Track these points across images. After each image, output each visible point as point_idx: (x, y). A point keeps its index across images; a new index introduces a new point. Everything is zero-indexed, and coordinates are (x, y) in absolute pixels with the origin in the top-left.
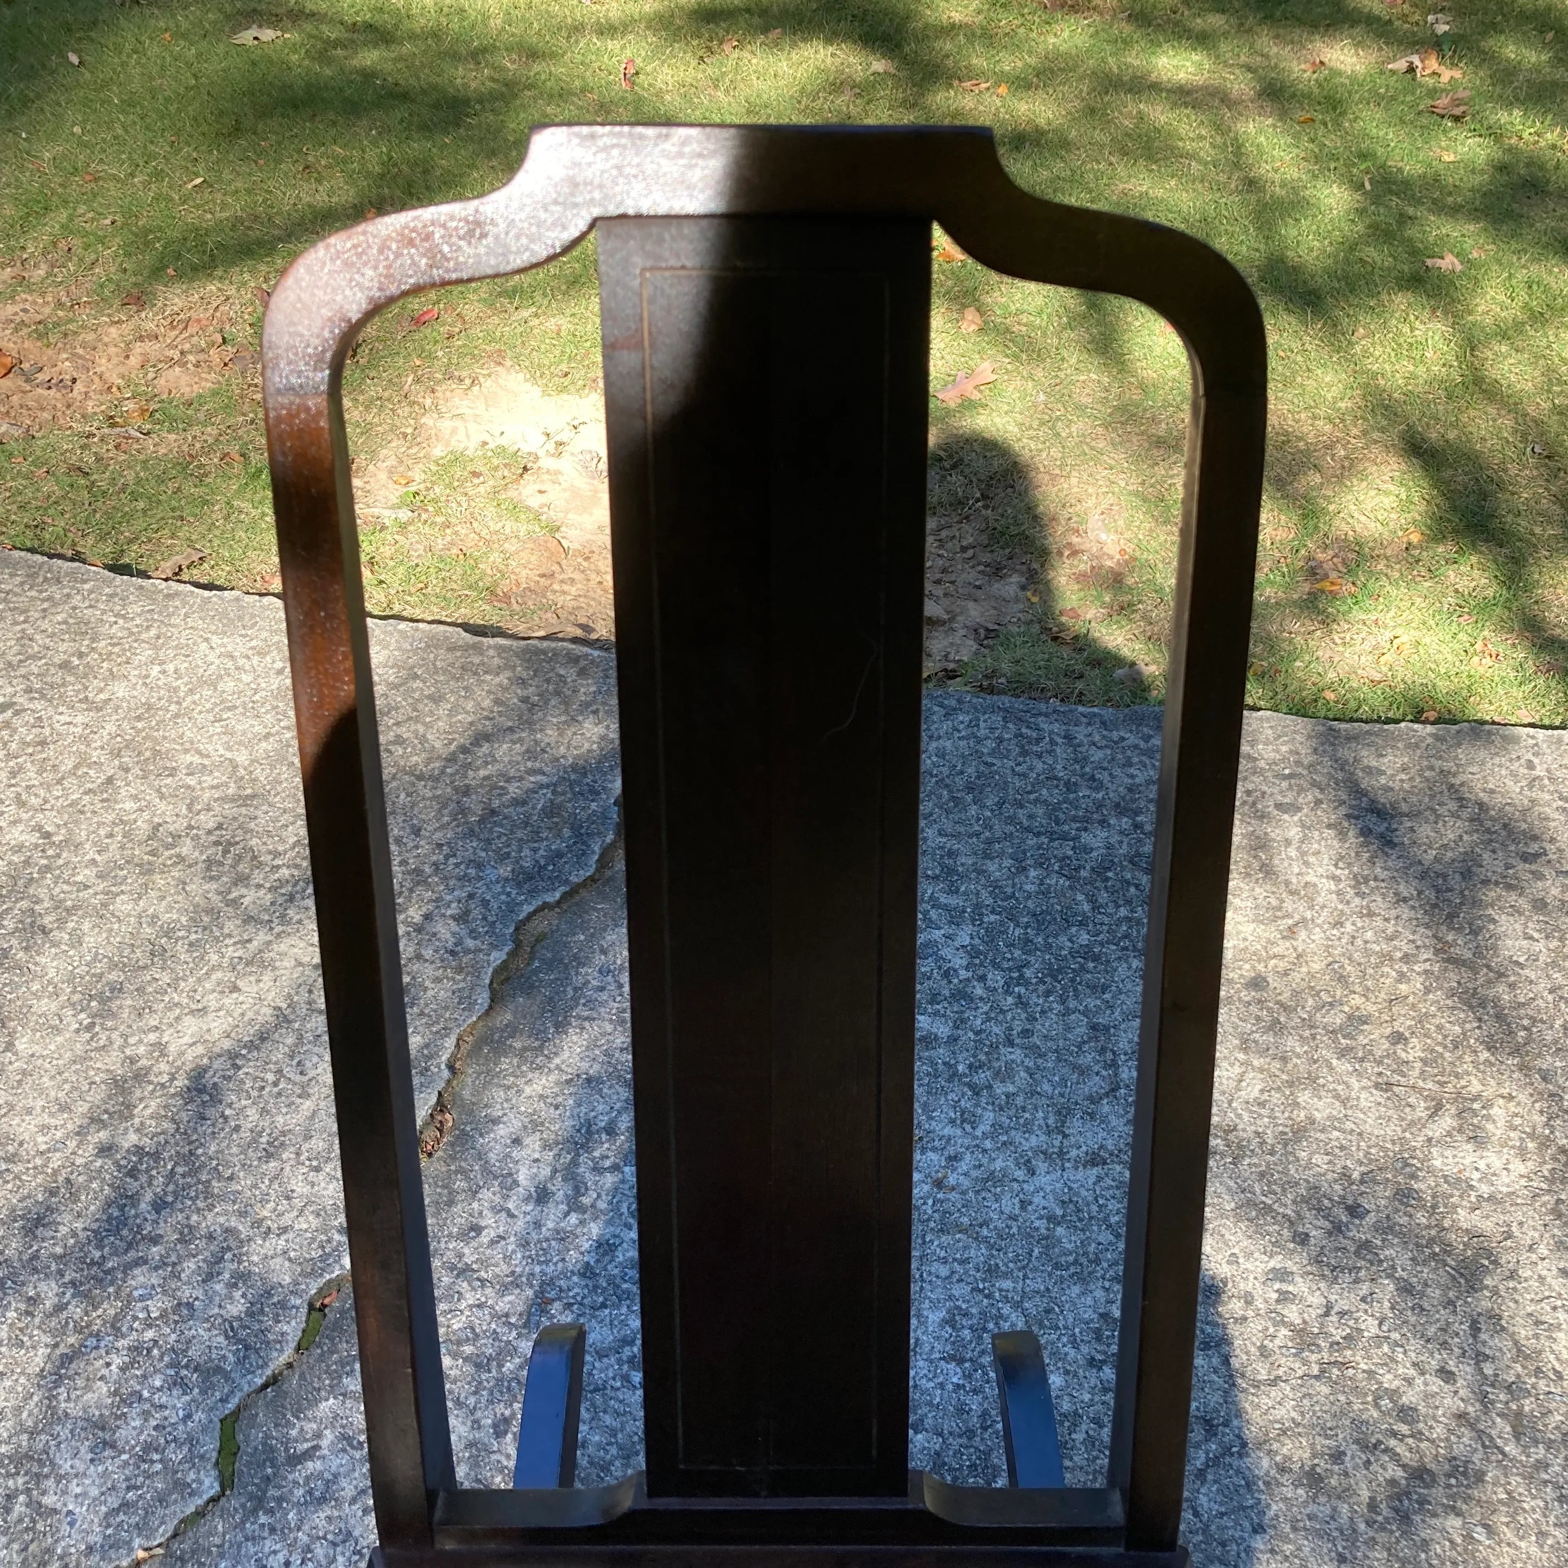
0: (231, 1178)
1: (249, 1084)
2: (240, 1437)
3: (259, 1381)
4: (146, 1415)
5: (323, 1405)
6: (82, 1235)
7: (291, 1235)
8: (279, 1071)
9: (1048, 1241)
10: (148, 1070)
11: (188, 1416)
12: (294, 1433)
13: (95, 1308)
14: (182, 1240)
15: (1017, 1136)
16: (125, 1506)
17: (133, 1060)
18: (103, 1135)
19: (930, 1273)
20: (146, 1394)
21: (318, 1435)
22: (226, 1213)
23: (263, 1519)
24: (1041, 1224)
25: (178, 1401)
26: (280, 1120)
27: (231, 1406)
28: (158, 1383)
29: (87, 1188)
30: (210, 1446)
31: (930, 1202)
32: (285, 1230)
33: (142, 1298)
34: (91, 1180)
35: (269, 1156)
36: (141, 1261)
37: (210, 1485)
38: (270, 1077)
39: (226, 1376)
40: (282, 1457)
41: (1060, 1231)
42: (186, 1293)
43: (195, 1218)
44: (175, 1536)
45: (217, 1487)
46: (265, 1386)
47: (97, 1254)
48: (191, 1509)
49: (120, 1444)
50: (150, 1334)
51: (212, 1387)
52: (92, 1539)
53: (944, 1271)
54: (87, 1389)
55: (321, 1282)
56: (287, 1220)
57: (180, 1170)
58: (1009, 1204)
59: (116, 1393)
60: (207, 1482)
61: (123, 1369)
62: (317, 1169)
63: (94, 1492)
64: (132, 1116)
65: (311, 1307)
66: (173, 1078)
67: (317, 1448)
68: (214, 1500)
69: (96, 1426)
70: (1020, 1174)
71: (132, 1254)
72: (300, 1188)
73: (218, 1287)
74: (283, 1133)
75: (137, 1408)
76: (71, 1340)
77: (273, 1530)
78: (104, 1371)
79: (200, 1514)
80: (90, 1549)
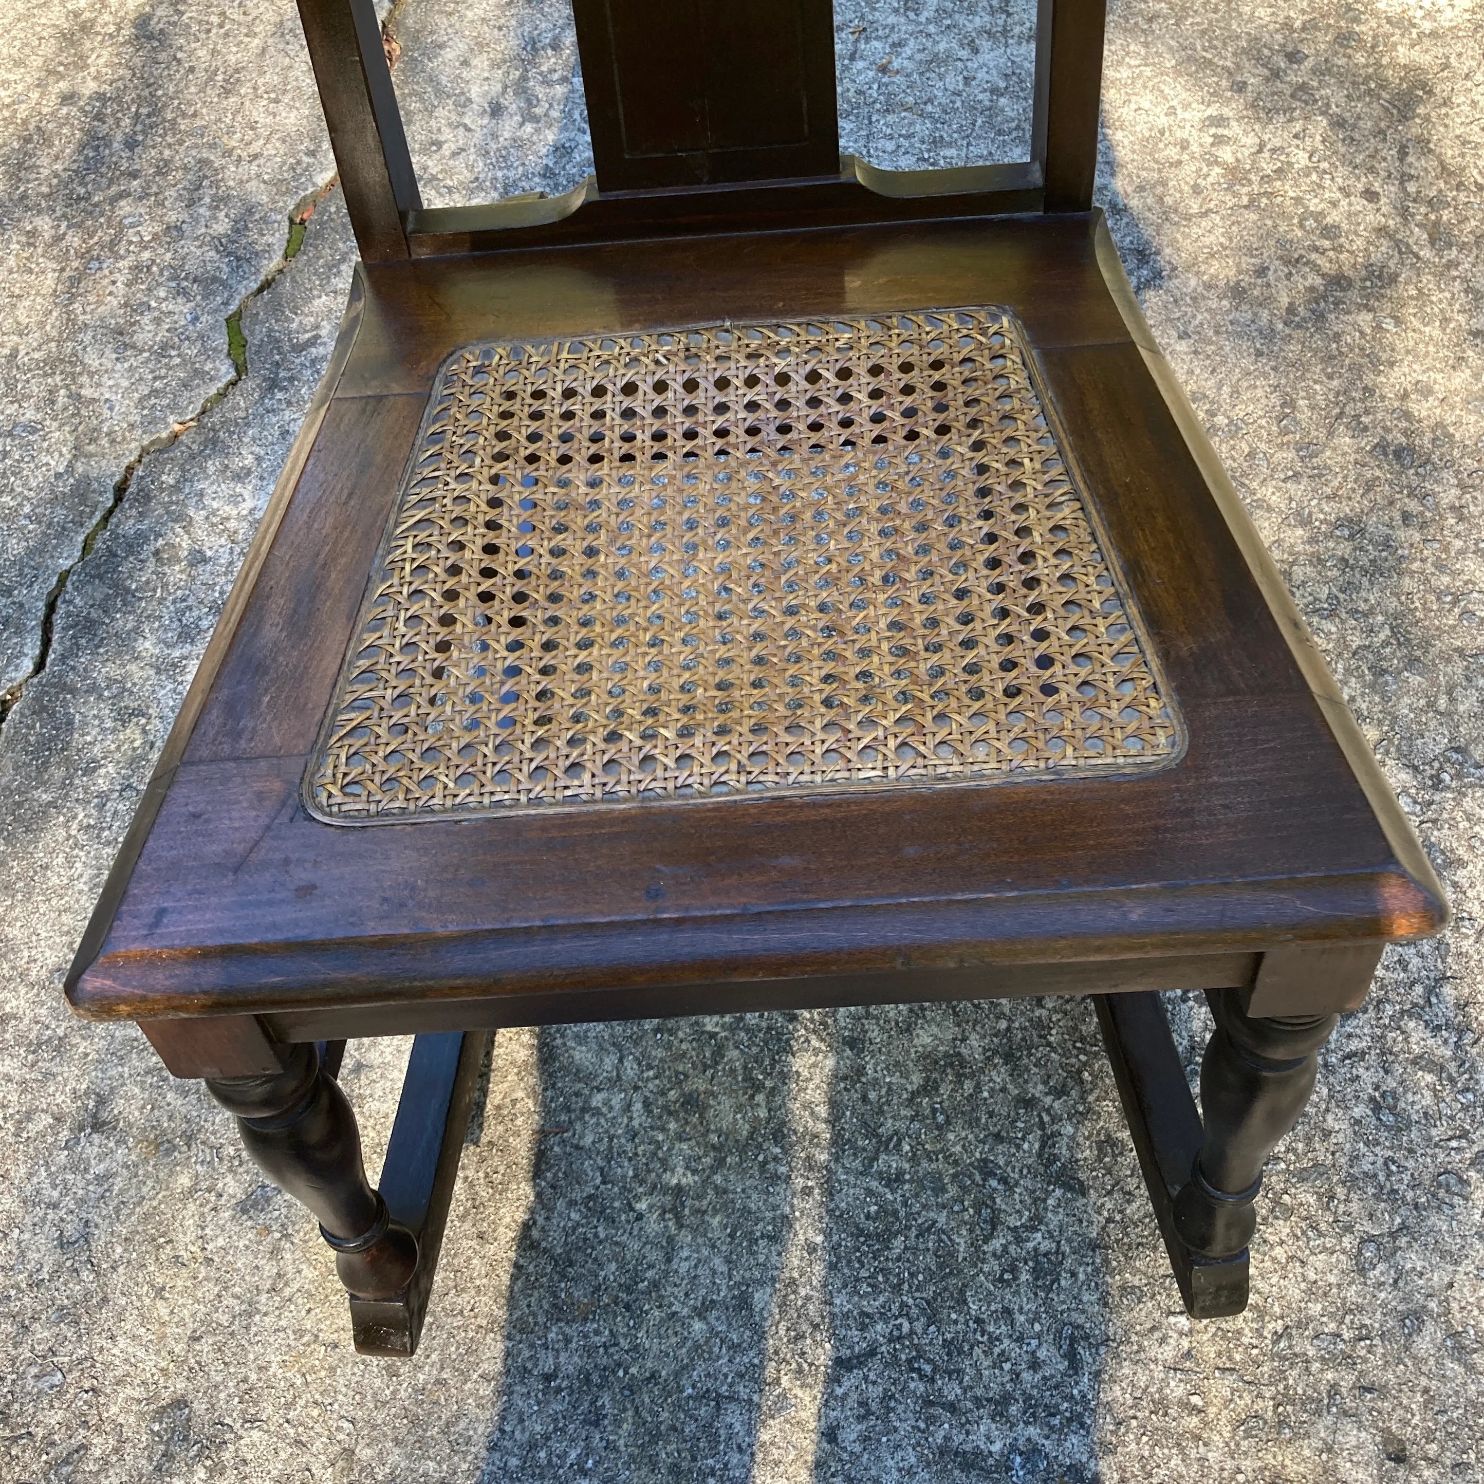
0: (195, 115)
1: (195, 28)
2: (246, 333)
3: (255, 286)
4: (158, 321)
5: (316, 302)
6: (64, 175)
7: (262, 161)
8: (223, 14)
9: (991, 111)
10: (93, 21)
11: (196, 319)
12: (294, 326)
13: (91, 237)
14: (159, 173)
15: (961, 19)
16: (154, 393)
17: (77, 15)
18: (63, 85)
19: (877, 149)
20: (153, 304)
21: (317, 327)
22: (196, 146)
23: (279, 395)
24: (985, 97)
25: (181, 308)
26: (232, 59)
27: (233, 308)
28: (162, 294)
29: (59, 134)
30: (221, 340)
31: (875, 86)
32: (256, 157)
33: (132, 225)
34: (61, 126)
35: (228, 92)
36: (122, 195)
37: (226, 372)
38: (215, 19)
39: (224, 284)
40: (287, 347)
41: (1003, 101)
42: (172, 217)
43: (167, 153)
44: (203, 413)
45: (232, 375)
46: (260, 290)
47: (82, 191)
48: (213, 391)
49: (139, 345)
50: (146, 255)
51: (213, 293)
52: (131, 419)
53: (890, 146)
54: (99, 303)
55: (297, 199)
56: (255, 147)
57: (144, 111)
58: (953, 81)
59: (126, 305)
60: (224, 369)
61: (128, 285)
62: (277, 101)
63: (125, 383)
64: (87, 66)
65: (291, 221)
66: (119, 29)
67: (317, 337)
68: (233, 383)
69: (114, 331)
70: (964, 54)
71: (114, 189)
72: (263, 119)
73: (202, 210)
74: (237, 71)
75: (146, 319)
76: (75, 264)
77: (289, 403)
78: (111, 288)
79: (222, 395)
80: (132, 426)
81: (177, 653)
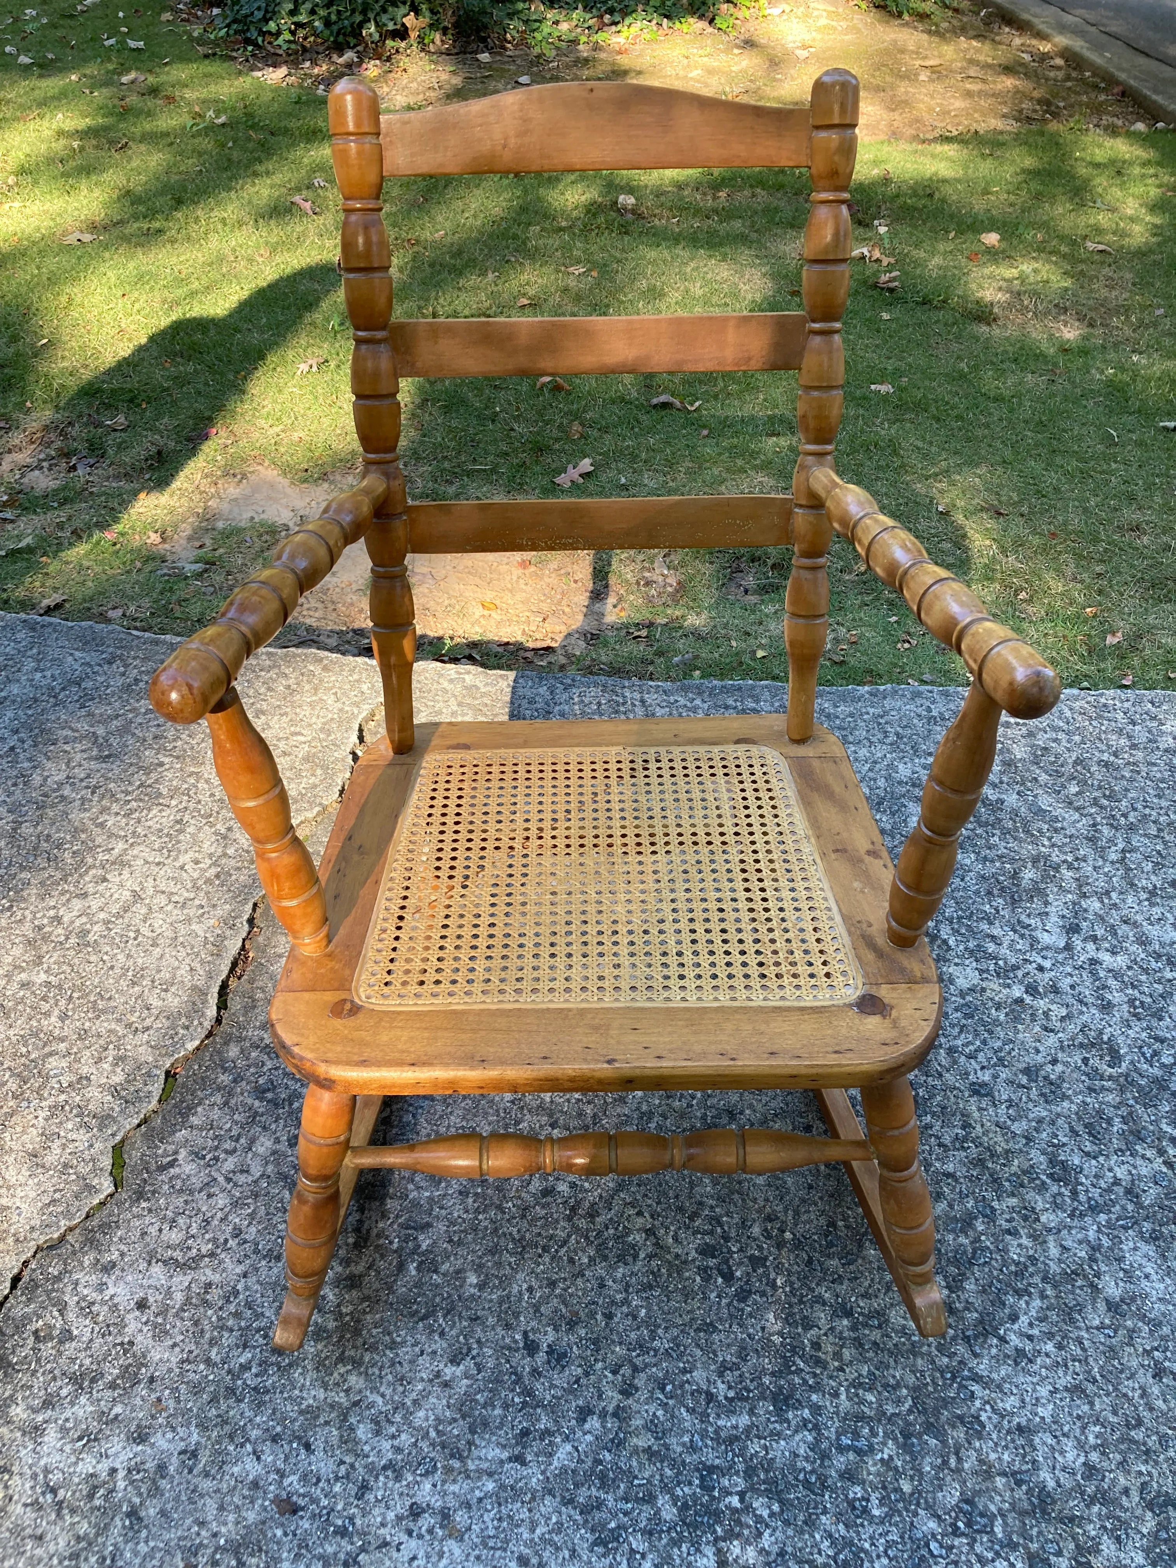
0: (110, 998)
1: (117, 940)
2: (125, 1156)
3: (137, 1122)
4: (63, 1146)
5: (178, 1134)
6: (14, 1039)
7: (151, 1032)
8: (138, 931)
10: (51, 933)
11: (91, 1146)
12: (160, 1152)
13: (25, 1083)
14: (80, 1038)
16: (53, 1201)
17: (40, 928)
18: (23, 976)
20: (62, 1134)
21: (176, 1153)
22: (108, 1020)
23: (144, 1205)
25: (82, 1137)
26: (140, 961)
27: (118, 1138)
28: (70, 1127)
29: (15, 1009)
30: (106, 1162)
32: (148, 1029)
33: (56, 1076)
34: (18, 1004)
35: (134, 984)
36: (51, 1054)
37: (107, 1187)
38: (132, 935)
39: (114, 1120)
40: (153, 1167)
42: (84, 1071)
43: (87, 1024)
44: (87, 1217)
45: (112, 1189)
46: (139, 1125)
47: (24, 1050)
48: (96, 1201)
49: (47, 1165)
50: (63, 1097)
51: (106, 1126)
52: (33, 1223)
54: (24, 1132)
55: (172, 1059)
56: (148, 1022)
57: (75, 995)
59: (42, 1134)
60: (106, 1184)
61: (46, 1120)
62: (166, 990)
63: (33, 1194)
64: (42, 963)
65: (168, 1073)
66: (67, 938)
67: (176, 1160)
68: (111, 1195)
69: (30, 1154)
71: (47, 1050)
72: (155, 1002)
73: (105, 1066)
74: (142, 969)
75: (57, 1143)
76: (11, 1104)
77: (150, 1211)
78: (35, 1121)
79: (102, 1204)
80: (33, 1228)
81: (40, 1418)
